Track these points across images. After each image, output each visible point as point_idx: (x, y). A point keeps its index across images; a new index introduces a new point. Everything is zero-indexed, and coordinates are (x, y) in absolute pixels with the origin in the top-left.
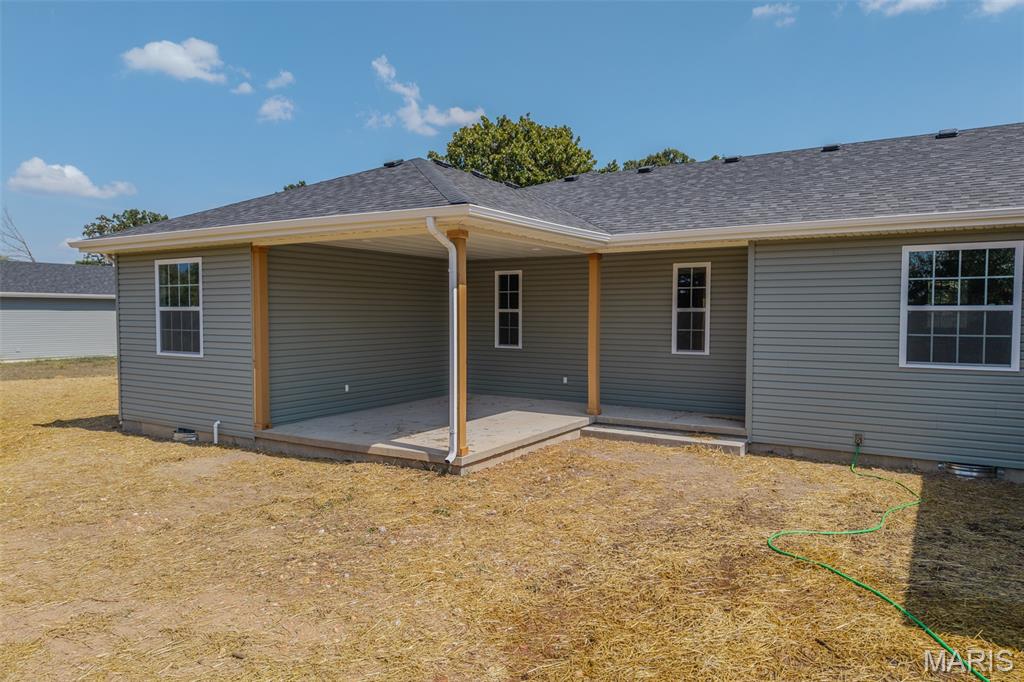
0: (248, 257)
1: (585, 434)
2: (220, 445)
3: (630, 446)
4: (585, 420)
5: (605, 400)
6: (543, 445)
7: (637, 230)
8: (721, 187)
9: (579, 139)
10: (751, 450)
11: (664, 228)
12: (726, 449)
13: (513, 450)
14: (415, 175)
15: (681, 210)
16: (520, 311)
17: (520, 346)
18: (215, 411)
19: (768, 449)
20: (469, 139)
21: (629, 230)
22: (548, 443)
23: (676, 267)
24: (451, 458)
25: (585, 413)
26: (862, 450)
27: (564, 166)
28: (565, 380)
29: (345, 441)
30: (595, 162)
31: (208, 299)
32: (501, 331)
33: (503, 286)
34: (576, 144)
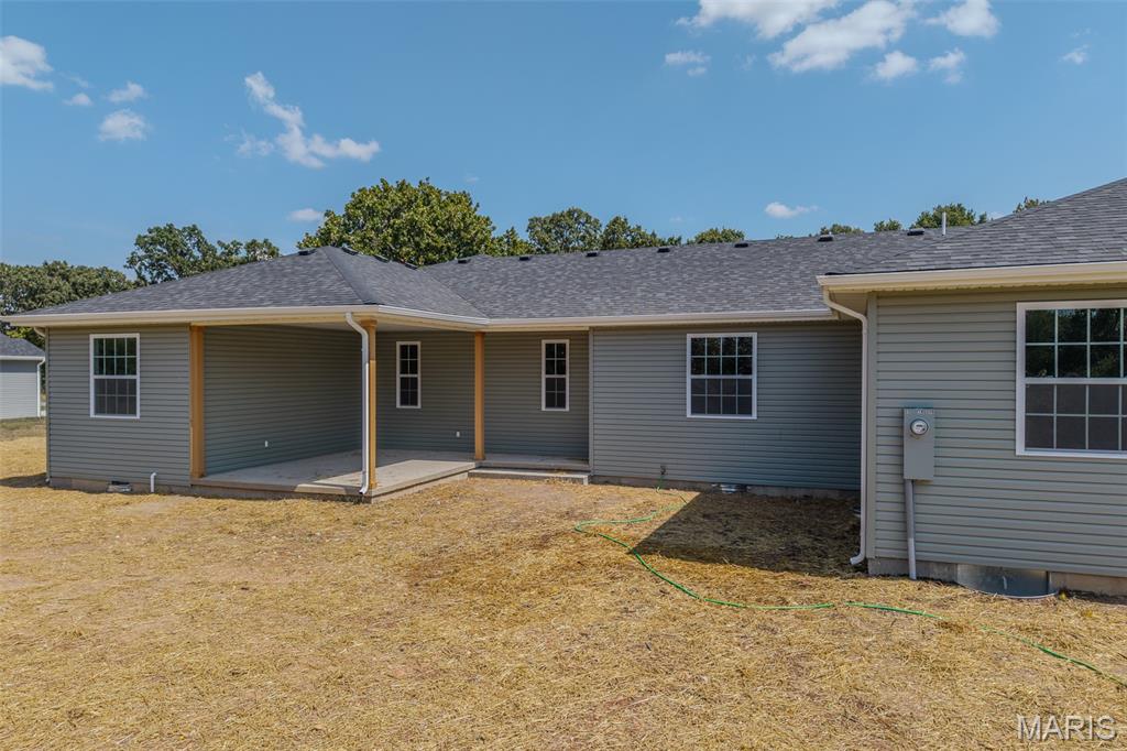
0: (187, 335)
1: (471, 475)
2: (156, 492)
3: (505, 482)
4: (472, 464)
5: (490, 449)
6: (436, 483)
7: (510, 316)
8: (578, 281)
9: (478, 206)
10: (593, 480)
11: (530, 316)
12: (574, 480)
13: (413, 486)
14: (330, 268)
15: (545, 300)
16: (419, 376)
17: (419, 406)
18: (151, 464)
19: (605, 479)
20: (368, 202)
21: (504, 315)
22: (441, 482)
23: (544, 342)
24: (364, 490)
25: (473, 460)
26: (666, 477)
27: (462, 233)
28: (458, 434)
29: (273, 483)
30: (494, 228)
31: (144, 369)
32: (402, 393)
33: (403, 355)
34: (475, 210)
